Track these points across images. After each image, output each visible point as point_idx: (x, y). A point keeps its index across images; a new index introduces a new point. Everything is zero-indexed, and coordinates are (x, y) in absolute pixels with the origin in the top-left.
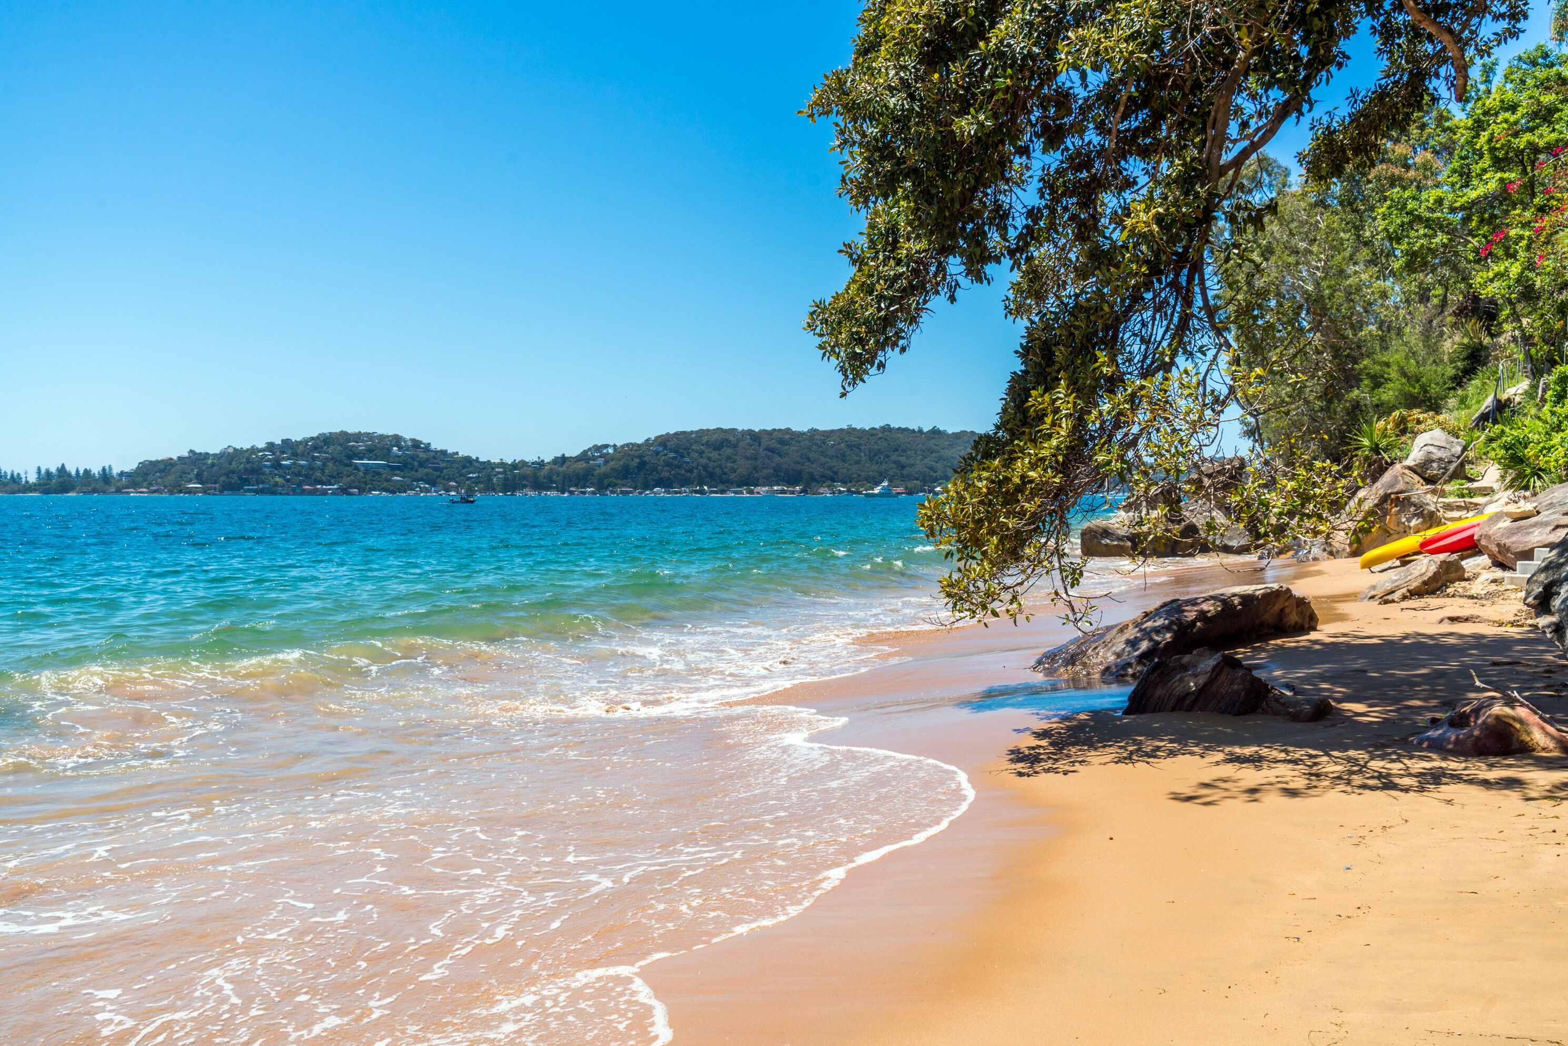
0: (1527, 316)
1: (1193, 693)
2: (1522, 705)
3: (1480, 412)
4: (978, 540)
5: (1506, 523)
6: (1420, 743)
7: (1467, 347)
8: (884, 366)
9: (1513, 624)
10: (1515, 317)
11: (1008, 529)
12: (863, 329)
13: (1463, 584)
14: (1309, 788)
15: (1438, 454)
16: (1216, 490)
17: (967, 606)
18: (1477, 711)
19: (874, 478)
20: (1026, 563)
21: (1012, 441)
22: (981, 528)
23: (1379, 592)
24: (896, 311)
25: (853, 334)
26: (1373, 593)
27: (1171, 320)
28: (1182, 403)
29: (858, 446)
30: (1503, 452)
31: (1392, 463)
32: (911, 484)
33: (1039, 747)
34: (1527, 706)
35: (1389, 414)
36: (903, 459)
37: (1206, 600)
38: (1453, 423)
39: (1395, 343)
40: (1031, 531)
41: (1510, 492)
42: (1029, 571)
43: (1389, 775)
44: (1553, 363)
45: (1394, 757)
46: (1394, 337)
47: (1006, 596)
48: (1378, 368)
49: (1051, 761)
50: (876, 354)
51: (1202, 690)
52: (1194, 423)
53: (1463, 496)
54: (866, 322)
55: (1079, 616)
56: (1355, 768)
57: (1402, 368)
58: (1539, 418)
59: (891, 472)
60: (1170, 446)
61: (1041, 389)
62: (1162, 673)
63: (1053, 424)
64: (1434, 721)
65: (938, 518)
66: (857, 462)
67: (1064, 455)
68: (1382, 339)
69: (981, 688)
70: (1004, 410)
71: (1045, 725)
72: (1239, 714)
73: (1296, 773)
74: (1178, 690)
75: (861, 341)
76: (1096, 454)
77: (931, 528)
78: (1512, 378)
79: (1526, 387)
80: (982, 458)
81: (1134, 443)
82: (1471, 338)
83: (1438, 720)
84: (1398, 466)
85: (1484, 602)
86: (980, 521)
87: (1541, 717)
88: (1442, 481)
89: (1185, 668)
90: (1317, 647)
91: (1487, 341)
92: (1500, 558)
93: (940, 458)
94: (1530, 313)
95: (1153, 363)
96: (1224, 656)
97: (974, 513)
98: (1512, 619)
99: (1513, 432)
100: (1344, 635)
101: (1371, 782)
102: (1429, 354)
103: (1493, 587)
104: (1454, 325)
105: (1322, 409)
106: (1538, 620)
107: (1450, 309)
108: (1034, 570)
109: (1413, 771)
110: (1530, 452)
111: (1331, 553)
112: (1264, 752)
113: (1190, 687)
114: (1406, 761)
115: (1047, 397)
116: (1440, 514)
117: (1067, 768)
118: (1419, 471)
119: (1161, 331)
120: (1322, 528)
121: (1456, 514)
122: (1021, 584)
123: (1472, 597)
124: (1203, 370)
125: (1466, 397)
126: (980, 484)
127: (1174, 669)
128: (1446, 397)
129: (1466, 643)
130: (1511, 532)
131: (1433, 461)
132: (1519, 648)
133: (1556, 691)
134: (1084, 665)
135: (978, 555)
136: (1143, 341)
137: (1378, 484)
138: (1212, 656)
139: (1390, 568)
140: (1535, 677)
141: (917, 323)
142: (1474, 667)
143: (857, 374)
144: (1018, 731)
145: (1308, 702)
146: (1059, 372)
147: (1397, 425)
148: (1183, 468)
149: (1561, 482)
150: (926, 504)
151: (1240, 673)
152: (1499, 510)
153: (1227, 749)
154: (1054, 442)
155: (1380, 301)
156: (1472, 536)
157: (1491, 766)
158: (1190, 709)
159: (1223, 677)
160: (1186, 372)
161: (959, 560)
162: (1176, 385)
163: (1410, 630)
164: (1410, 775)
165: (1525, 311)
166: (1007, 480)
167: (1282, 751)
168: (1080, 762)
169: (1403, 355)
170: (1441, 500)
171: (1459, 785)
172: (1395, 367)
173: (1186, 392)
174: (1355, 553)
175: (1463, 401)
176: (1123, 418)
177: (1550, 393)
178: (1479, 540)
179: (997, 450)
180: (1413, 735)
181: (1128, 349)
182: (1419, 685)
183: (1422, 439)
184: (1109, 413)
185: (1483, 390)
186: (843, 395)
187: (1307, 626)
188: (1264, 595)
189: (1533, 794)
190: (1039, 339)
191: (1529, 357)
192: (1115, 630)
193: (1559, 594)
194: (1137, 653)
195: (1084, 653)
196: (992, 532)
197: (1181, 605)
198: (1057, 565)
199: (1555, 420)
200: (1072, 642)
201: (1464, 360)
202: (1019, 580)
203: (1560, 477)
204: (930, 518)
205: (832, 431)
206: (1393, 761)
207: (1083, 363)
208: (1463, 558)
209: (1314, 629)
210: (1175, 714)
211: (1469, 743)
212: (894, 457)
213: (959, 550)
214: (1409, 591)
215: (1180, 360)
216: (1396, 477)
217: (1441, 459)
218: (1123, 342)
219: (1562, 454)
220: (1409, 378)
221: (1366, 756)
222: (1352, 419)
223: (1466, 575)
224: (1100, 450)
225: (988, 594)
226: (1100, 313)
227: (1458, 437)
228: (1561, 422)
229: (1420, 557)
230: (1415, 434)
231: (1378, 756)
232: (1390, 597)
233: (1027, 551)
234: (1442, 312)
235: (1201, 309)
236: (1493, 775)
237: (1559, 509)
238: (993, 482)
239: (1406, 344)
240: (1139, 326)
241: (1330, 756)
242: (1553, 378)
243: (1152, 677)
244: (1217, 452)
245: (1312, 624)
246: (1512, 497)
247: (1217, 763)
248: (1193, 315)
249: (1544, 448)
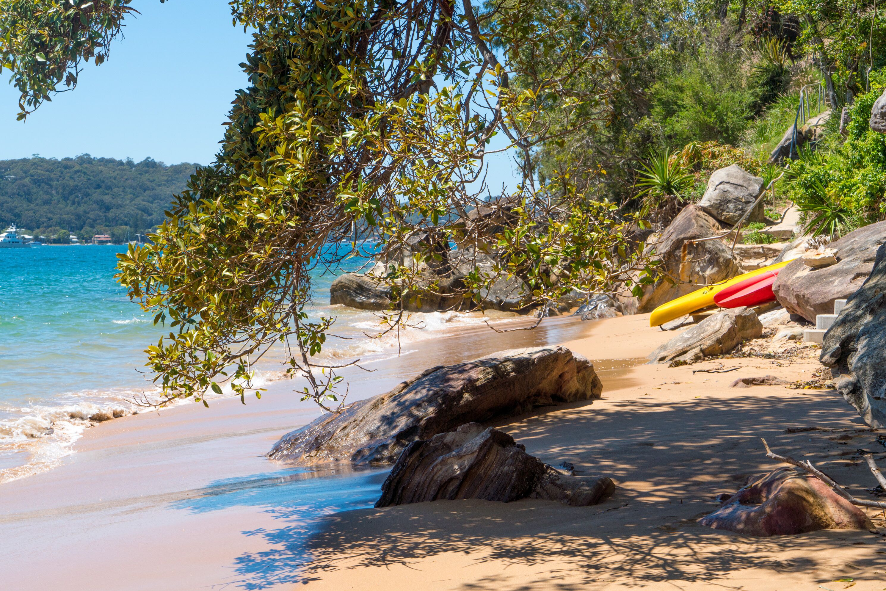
0: (828, 37)
1: (457, 477)
2: (816, 476)
3: (779, 145)
4: (196, 298)
5: (805, 272)
6: (709, 524)
7: (766, 70)
8: (75, 80)
9: (811, 385)
10: (817, 36)
11: (233, 284)
12: (46, 31)
13: (760, 341)
14: (587, 583)
15: (736, 193)
16: (480, 235)
17: (181, 381)
18: (768, 485)
19: (69, 223)
20: (257, 326)
21: (238, 176)
22: (199, 284)
23: (670, 353)
24: (90, 9)
25: (32, 37)
26: (663, 354)
27: (429, 29)
28: (441, 130)
29: (48, 182)
30: (802, 190)
31: (685, 204)
32: (119, 230)
33: (273, 552)
34: (821, 477)
35: (683, 146)
36: (107, 199)
37: (476, 366)
38: (750, 158)
39: (689, 64)
40: (262, 286)
41: (809, 237)
42: (260, 336)
43: (674, 562)
44: (855, 90)
45: (680, 541)
46: (688, 57)
47: (231, 368)
48: (670, 93)
49: (288, 569)
50: (65, 64)
51: (467, 474)
52: (453, 155)
53: (761, 242)
54: (50, 23)
55: (321, 389)
56: (638, 557)
57: (697, 94)
58: (840, 152)
59: (91, 215)
60: (427, 182)
61: (271, 112)
62: (421, 455)
63: (287, 155)
64: (725, 498)
65: (143, 272)
66: (47, 202)
67: (300, 194)
68: (675, 59)
69: (205, 482)
70: (229, 137)
71: (281, 524)
72: (511, 500)
73: (573, 566)
74: (441, 474)
75: (43, 47)
76: (339, 191)
77: (135, 284)
78: (813, 107)
79: (827, 118)
80: (202, 197)
81: (385, 178)
82: (771, 61)
83: (729, 496)
84: (691, 207)
85: (781, 361)
86: (197, 276)
87: (835, 489)
88: (738, 224)
89: (448, 448)
90: (600, 418)
91: (787, 63)
92: (799, 312)
93: (155, 197)
94: (832, 33)
95: (407, 81)
96: (494, 434)
97: (190, 265)
98: (810, 379)
99: (814, 168)
100: (633, 403)
101: (655, 572)
102: (726, 77)
103: (791, 344)
104: (753, 45)
105: (609, 141)
106: (835, 380)
107: (749, 27)
108: (265, 335)
109: (700, 556)
110: (831, 191)
111: (619, 309)
112: (538, 543)
113: (454, 471)
114: (694, 546)
115: (279, 121)
116: (737, 262)
117: (307, 575)
118: (714, 212)
119: (416, 44)
120: (598, 278)
121: (753, 262)
122: (251, 351)
123: (769, 356)
124: (465, 92)
125: (765, 128)
126: (196, 229)
127: (436, 449)
128: (744, 128)
129: (762, 409)
130: (810, 281)
131: (729, 201)
132: (816, 412)
133: (853, 459)
134: (331, 449)
135: (197, 318)
136: (395, 55)
137: (670, 228)
138: (479, 432)
139: (683, 325)
140: (830, 445)
141: (118, 26)
142: (766, 435)
143: (40, 90)
144: (249, 533)
145: (588, 482)
146: (294, 90)
147: (691, 160)
148: (441, 209)
149: (863, 224)
150: (129, 254)
151: (512, 451)
152: (798, 257)
153: (496, 542)
154: (289, 178)
155: (673, 15)
156: (770, 286)
157: (783, 546)
158: (454, 496)
159: (491, 457)
160: (445, 93)
161: (174, 324)
162: (433, 108)
163: (703, 395)
164: (697, 561)
165: (827, 31)
166: (231, 223)
167: (557, 541)
168: (324, 567)
169: (698, 78)
170: (738, 246)
171: (750, 570)
172: (689, 93)
173: (445, 117)
174: (646, 308)
175: (762, 132)
176: (372, 149)
177: (851, 124)
178: (777, 291)
179: (221, 187)
180: (701, 515)
181: (377, 63)
182: (708, 457)
183: (719, 175)
184: (355, 141)
185: (782, 120)
186: (21, 117)
187: (589, 394)
188: (542, 360)
189: (825, 576)
190: (270, 49)
191: (831, 84)
192: (368, 406)
193: (856, 350)
194: (394, 432)
195: (331, 435)
196: (212, 289)
197: (446, 373)
198: (293, 329)
199: (857, 154)
200: (317, 422)
201: (763, 85)
202: (248, 348)
203: (861, 219)
204: (133, 272)
205: (13, 162)
206: (679, 546)
207: (324, 80)
208: (760, 312)
209: (598, 397)
210: (437, 504)
211: (761, 521)
212: (96, 195)
213: (172, 313)
214: (702, 351)
215: (439, 78)
216: (689, 220)
217: (737, 199)
218: (371, 57)
219: (864, 193)
220: (704, 105)
221: (650, 542)
222: (642, 152)
223: (764, 331)
224: (345, 187)
225: (208, 366)
226: (343, 19)
227: (755, 174)
228: (862, 157)
229: (715, 311)
230: (710, 170)
231: (664, 541)
232: (681, 359)
233: (257, 311)
234: (740, 29)
235: (462, 18)
236: (784, 556)
237: (860, 255)
238: (213, 226)
239: (701, 65)
240: (390, 36)
241: (610, 543)
242: (854, 107)
243: (410, 460)
244: (482, 190)
245: (595, 391)
246: (812, 242)
247: (485, 560)
248: (454, 25)
249: (845, 186)
